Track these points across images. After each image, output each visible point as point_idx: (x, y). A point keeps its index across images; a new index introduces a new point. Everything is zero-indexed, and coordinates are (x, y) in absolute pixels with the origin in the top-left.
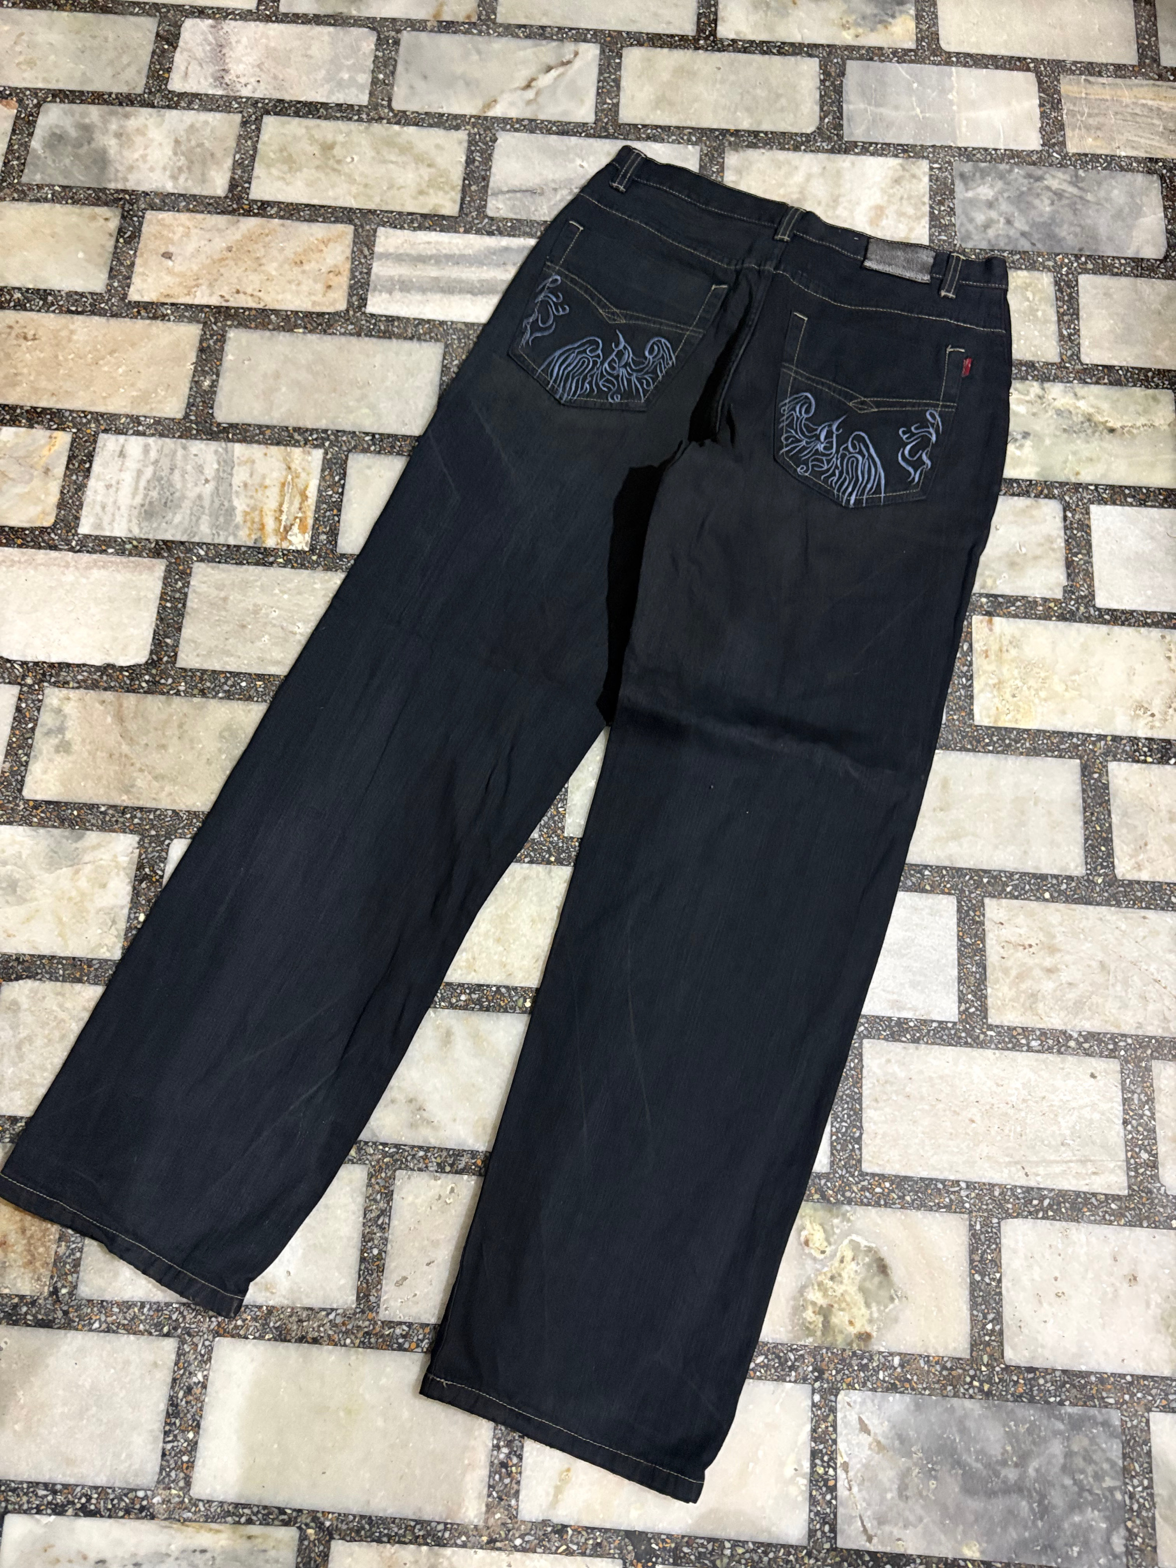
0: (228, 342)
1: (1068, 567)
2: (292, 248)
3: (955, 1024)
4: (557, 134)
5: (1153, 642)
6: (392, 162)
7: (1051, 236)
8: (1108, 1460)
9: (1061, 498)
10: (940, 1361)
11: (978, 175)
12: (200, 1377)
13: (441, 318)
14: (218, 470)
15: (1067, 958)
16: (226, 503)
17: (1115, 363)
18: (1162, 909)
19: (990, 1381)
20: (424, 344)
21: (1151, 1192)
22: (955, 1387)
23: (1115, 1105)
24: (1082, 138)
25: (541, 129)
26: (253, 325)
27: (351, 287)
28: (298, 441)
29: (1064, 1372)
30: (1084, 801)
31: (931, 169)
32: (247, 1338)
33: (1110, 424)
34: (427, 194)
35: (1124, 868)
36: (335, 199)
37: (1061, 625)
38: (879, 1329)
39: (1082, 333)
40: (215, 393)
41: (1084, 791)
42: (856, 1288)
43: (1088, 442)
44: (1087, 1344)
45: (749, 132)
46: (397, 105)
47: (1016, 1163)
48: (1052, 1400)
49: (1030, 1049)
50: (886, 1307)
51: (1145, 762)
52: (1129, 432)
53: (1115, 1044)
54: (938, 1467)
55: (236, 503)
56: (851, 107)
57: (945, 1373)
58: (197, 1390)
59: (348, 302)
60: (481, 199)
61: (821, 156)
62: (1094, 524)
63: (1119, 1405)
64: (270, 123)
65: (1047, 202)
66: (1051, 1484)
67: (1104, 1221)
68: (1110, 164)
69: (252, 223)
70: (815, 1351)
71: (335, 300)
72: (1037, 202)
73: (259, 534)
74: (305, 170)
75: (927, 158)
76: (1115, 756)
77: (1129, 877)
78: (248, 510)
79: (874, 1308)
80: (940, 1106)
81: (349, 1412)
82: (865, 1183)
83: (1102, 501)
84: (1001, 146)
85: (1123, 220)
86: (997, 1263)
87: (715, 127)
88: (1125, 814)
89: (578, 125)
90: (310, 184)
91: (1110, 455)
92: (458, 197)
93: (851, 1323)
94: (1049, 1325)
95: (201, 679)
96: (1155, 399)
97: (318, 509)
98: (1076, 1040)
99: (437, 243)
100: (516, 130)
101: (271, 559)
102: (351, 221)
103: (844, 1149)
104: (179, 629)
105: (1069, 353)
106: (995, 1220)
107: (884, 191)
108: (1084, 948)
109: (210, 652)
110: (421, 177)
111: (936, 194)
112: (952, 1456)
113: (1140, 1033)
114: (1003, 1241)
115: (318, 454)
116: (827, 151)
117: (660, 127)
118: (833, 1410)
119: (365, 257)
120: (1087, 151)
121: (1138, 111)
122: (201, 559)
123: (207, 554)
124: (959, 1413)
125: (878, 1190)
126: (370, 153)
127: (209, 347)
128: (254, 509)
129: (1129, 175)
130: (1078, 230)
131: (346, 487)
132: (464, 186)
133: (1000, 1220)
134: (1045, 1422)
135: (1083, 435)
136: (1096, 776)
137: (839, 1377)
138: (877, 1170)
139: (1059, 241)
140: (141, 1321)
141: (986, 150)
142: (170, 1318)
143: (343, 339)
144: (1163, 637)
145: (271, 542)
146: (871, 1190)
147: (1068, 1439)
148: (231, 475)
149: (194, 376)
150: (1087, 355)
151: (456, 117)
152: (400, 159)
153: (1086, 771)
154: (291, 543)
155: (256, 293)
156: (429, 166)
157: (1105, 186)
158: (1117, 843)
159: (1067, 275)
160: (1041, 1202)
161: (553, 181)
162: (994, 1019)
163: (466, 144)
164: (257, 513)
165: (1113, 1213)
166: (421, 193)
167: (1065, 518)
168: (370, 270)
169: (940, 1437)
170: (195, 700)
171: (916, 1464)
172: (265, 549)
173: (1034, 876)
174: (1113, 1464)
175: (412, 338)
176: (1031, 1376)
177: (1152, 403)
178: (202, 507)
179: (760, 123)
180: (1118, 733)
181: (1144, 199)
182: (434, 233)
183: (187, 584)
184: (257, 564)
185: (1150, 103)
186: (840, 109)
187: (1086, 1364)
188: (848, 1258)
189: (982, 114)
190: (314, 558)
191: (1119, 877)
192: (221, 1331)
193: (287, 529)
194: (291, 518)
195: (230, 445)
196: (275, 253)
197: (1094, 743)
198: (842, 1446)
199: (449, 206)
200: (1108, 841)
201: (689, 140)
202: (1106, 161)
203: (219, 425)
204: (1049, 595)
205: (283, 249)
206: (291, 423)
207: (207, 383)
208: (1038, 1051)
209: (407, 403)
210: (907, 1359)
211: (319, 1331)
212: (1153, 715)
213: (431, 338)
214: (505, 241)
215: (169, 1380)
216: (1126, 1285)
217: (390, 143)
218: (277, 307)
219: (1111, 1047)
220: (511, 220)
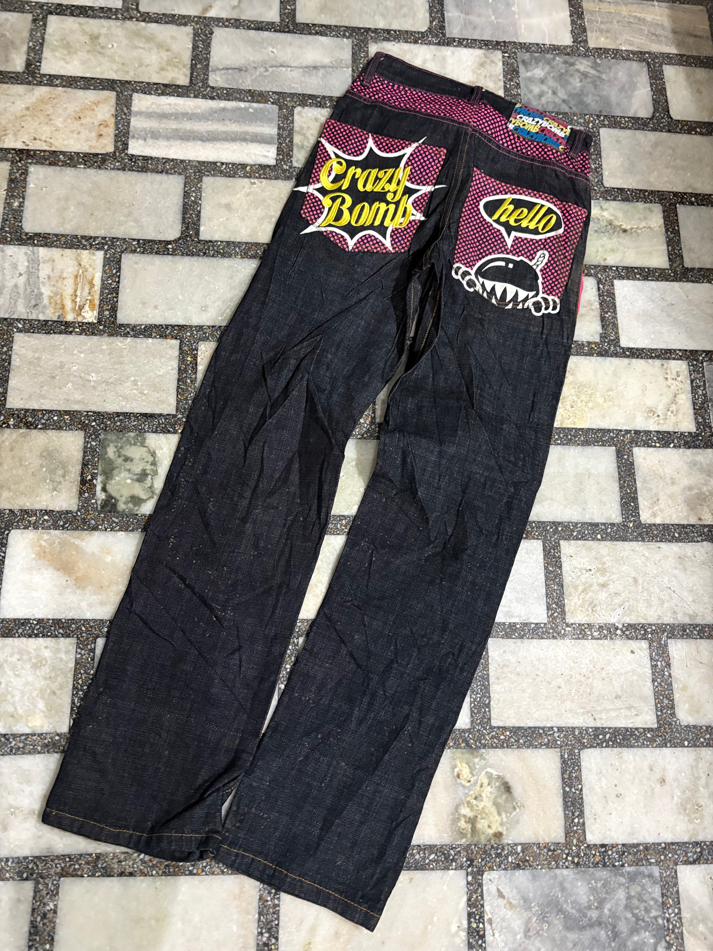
0: (30, 175)
1: (602, 321)
2: (72, 108)
3: (545, 624)
4: (255, 29)
5: (656, 369)
6: (141, 48)
7: (581, 102)
8: (653, 899)
9: (596, 276)
10: (547, 846)
11: (533, 61)
12: (51, 906)
13: (182, 158)
14: (28, 266)
15: (614, 577)
16: (36, 290)
17: (625, 186)
18: (670, 541)
19: (578, 856)
20: (171, 177)
21: (671, 724)
22: (556, 862)
23: (647, 670)
24: (597, 38)
25: (243, 26)
26: (47, 162)
27: (116, 136)
28: (85, 246)
29: (623, 845)
30: (619, 474)
31: (503, 57)
32: (83, 876)
33: (623, 227)
34: (167, 70)
35: (646, 517)
36: (102, 73)
37: (600, 359)
38: (507, 829)
39: (603, 167)
40: (22, 211)
41: (619, 467)
42: (491, 804)
43: (610, 239)
44: (636, 826)
45: (383, 30)
46: (142, 9)
47: (588, 712)
48: (617, 864)
49: (593, 638)
50: (511, 814)
51: (655, 446)
52: (635, 232)
53: (645, 630)
54: (548, 915)
55: (43, 290)
56: (450, 15)
57: (550, 853)
58: (50, 915)
59: (115, 146)
60: (205, 74)
61: (432, 47)
62: (617, 292)
63: (658, 863)
64: (53, 20)
65: (578, 80)
66: (619, 918)
67: (643, 746)
68: (616, 55)
69: (42, 91)
70: (467, 848)
71: (105, 144)
72: (571, 80)
73: (61, 312)
74: (79, 53)
75: (501, 50)
76: (636, 444)
77: (649, 522)
78: (52, 295)
79: (504, 816)
80: (539, 679)
81: (157, 920)
82: (494, 733)
83: (621, 278)
84: (547, 42)
85: (626, 92)
86: (579, 779)
87: (361, 26)
88: (645, 481)
89: (268, 23)
90: (83, 63)
91: (625, 247)
92: (188, 73)
93: (489, 827)
94: (613, 816)
95: (25, 416)
96: (650, 210)
97: (102, 293)
98: (621, 630)
99: (175, 104)
100: (227, 26)
101: (71, 329)
102: (113, 89)
103: (479, 712)
104: (7, 381)
105: (596, 180)
106: (576, 751)
107: (474, 72)
108: (623, 569)
109: (30, 397)
110: (161, 58)
111: (507, 74)
112: (557, 906)
113: (660, 622)
114: (583, 764)
115: (100, 254)
116: (436, 44)
117: (324, 26)
118: (480, 885)
119: (125, 114)
120: (601, 46)
121: (632, 20)
122: (20, 331)
123: (24, 327)
124: (560, 878)
125: (502, 737)
126: (125, 42)
127: (16, 178)
128: (56, 294)
129: (628, 62)
130: (598, 98)
131: (121, 277)
132: (192, 64)
133: (580, 750)
134: (613, 878)
135: (607, 234)
136: (626, 457)
137: (483, 863)
138: (501, 724)
139: (587, 106)
140: (7, 871)
141: (537, 44)
142: (28, 867)
143: (113, 173)
144: (662, 365)
145: (70, 317)
146: (498, 738)
147: (628, 888)
148: (38, 270)
149: (6, 199)
150: (607, 181)
151: (184, 17)
152: (147, 46)
153: (619, 454)
154: (84, 317)
155: (48, 140)
156: (167, 50)
157: (613, 70)
158: (640, 499)
159: (592, 128)
160: (605, 736)
161: (254, 62)
162: (570, 619)
163: (192, 36)
164: (58, 297)
165: (648, 739)
166: (162, 69)
167: (599, 289)
168: (129, 123)
169: (548, 895)
170: (21, 431)
171: (534, 915)
172: (66, 322)
173: (591, 524)
174: (656, 901)
175: (161, 172)
176: (603, 850)
177: (648, 212)
178: (18, 293)
179: (390, 25)
180: (638, 429)
181: (638, 78)
182: (172, 98)
183: (10, 349)
184: (61, 333)
185: (639, 15)
186: (443, 15)
187: (637, 839)
188: (486, 784)
189: (534, 21)
190: (101, 327)
191: (643, 522)
192: (64, 873)
193: (81, 308)
194: (84, 300)
195: (35, 248)
196: (60, 111)
197: (624, 436)
198: (487, 908)
199: (183, 80)
200: (635, 499)
201: (344, 36)
202: (613, 53)
203: (27, 234)
204: (591, 339)
205: (66, 109)
206: (80, 233)
207: (16, 204)
208: (598, 639)
209: (161, 218)
210: (526, 847)
211: (133, 867)
212: (658, 416)
213: (175, 172)
214: (223, 104)
215: (30, 910)
216: (659, 786)
217: (138, 34)
218: (64, 150)
219: (642, 632)
220: (226, 89)
